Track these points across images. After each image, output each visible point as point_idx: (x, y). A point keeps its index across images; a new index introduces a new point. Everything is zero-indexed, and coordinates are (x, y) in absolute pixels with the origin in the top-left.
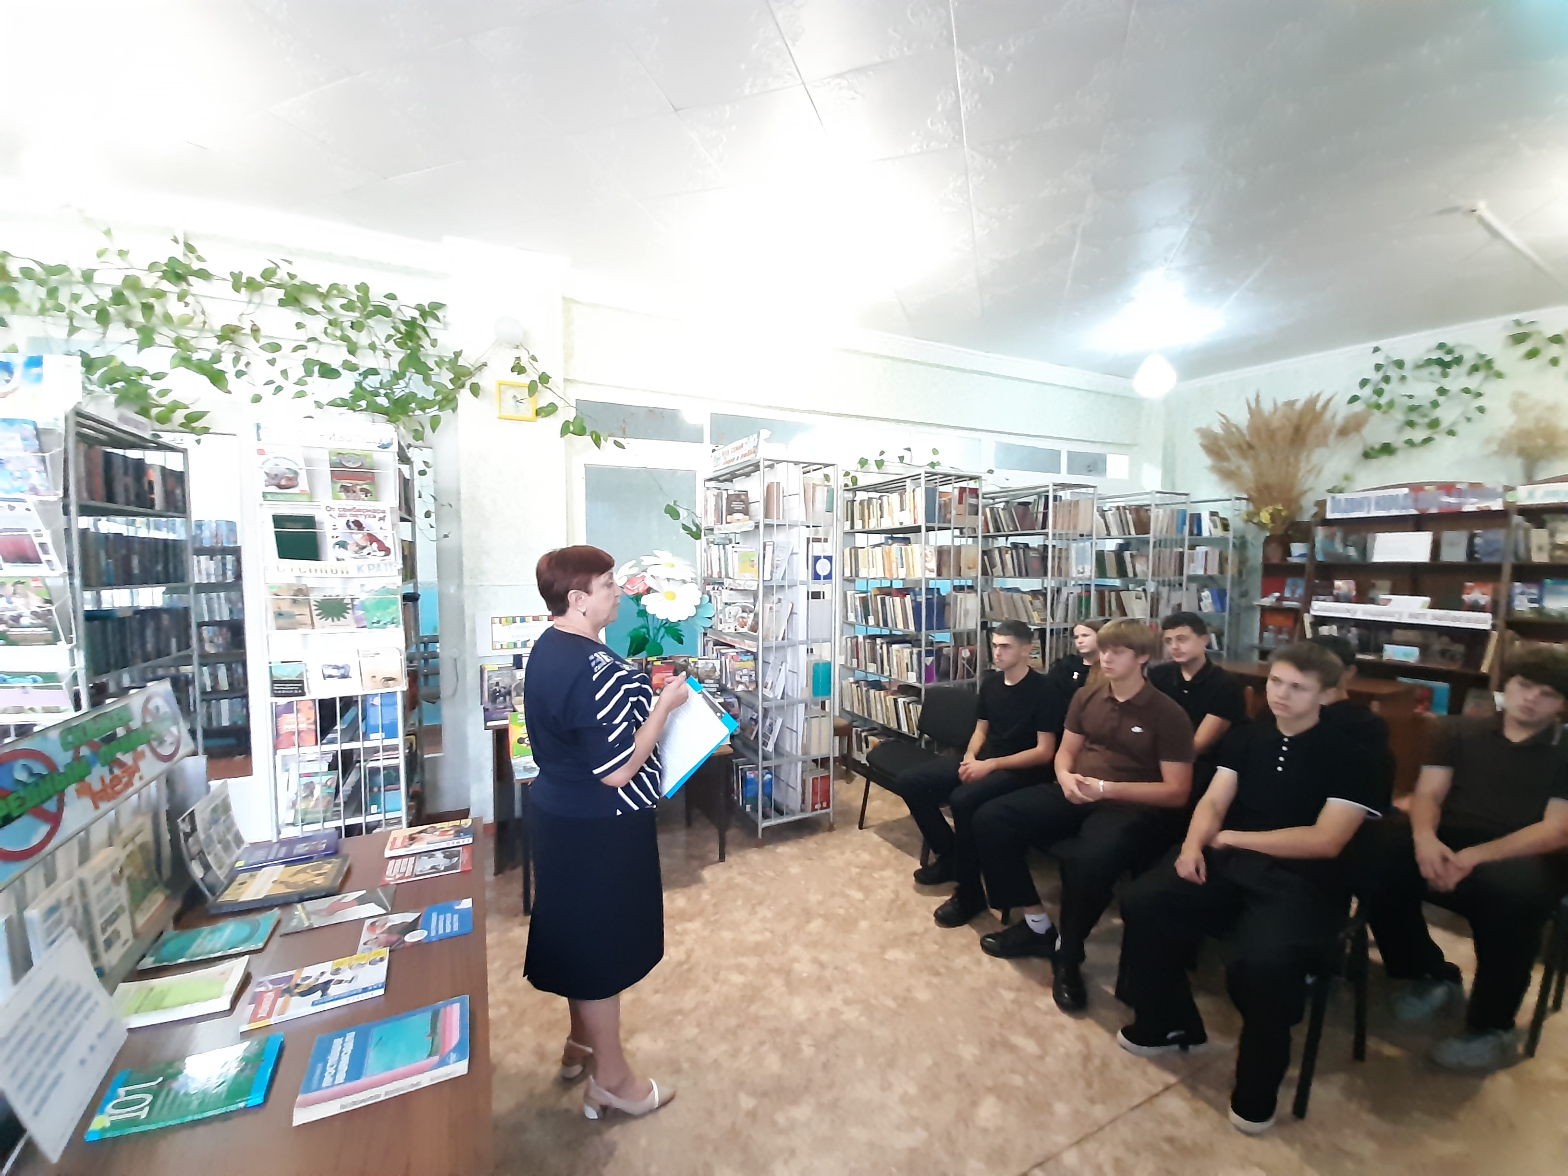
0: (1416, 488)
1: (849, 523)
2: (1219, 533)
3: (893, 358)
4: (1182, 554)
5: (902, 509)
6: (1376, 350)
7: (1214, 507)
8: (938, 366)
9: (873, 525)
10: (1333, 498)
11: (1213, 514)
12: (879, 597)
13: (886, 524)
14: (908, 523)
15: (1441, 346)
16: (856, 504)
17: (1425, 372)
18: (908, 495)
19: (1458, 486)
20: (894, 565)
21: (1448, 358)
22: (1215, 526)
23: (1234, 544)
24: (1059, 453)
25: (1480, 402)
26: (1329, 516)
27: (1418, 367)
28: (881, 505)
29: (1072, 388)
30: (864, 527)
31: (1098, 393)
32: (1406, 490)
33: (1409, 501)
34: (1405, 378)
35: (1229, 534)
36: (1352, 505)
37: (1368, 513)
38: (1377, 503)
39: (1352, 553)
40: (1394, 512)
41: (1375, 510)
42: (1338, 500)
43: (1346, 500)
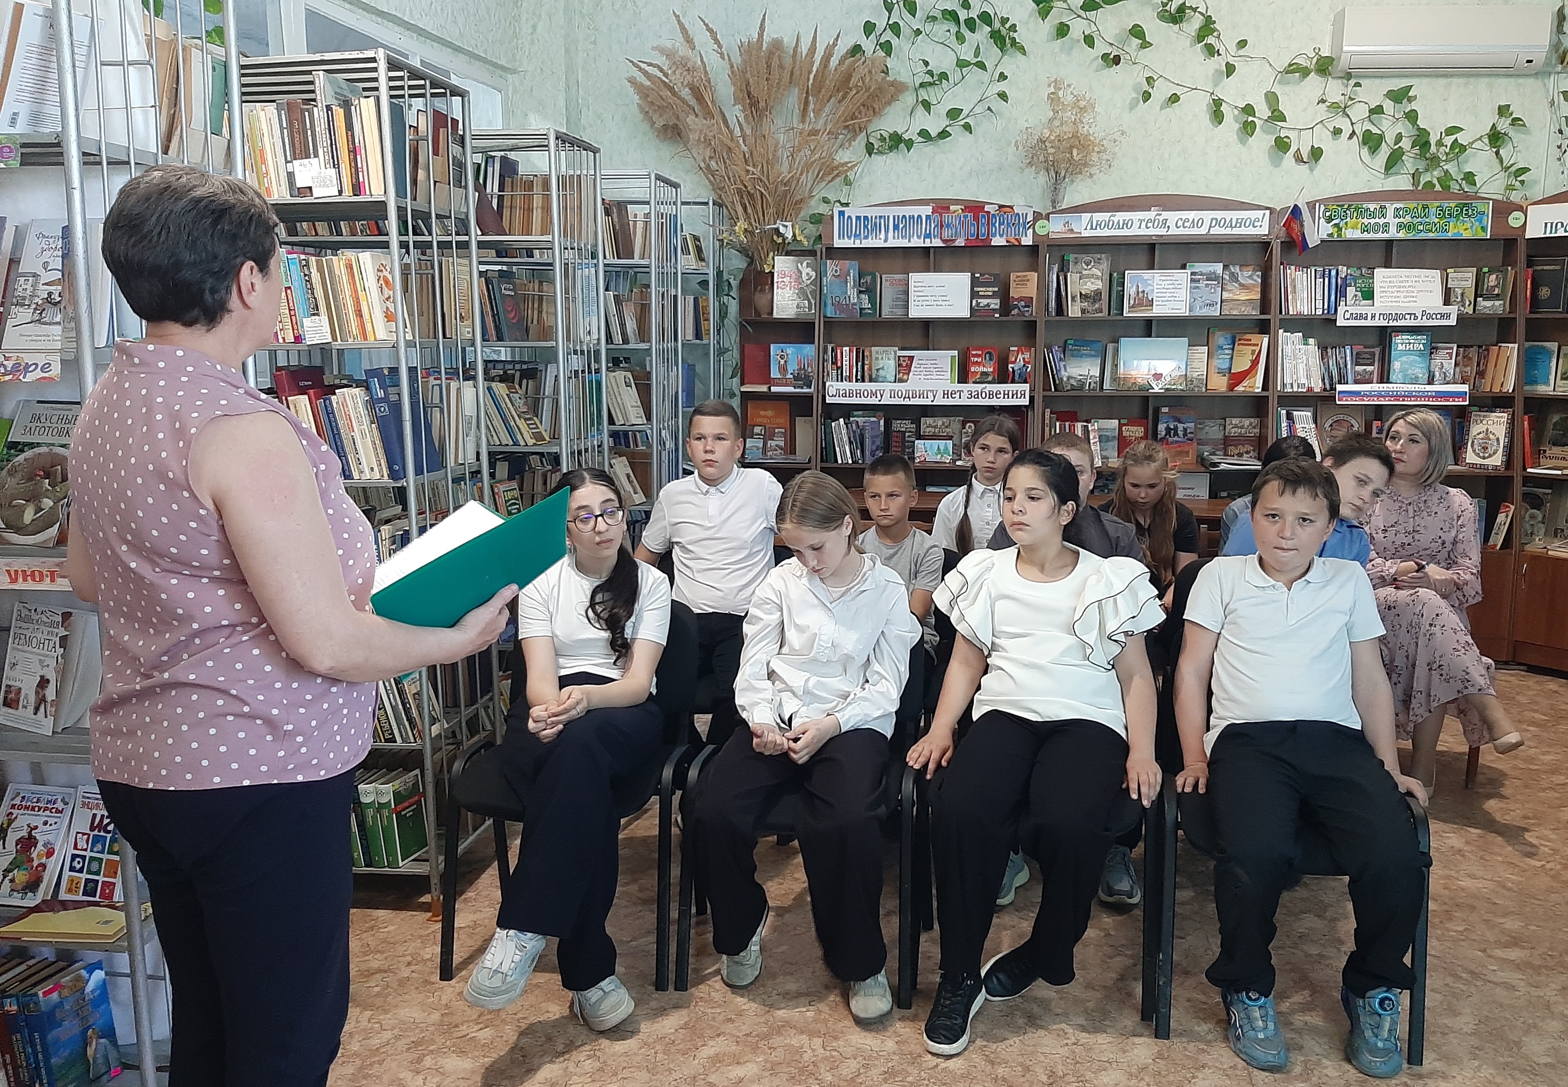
0: (941, 206)
2: (691, 263)
10: (842, 213)
14: (328, 191)
17: (940, 29)
18: (325, 112)
19: (987, 208)
21: (963, 14)
22: (687, 251)
25: (1002, 86)
26: (838, 243)
27: (933, 19)
32: (927, 210)
33: (933, 226)
34: (918, 32)
35: (708, 266)
36: (866, 227)
37: (886, 241)
38: (896, 227)
39: (866, 304)
40: (916, 242)
41: (894, 238)
42: (849, 217)
43: (858, 218)
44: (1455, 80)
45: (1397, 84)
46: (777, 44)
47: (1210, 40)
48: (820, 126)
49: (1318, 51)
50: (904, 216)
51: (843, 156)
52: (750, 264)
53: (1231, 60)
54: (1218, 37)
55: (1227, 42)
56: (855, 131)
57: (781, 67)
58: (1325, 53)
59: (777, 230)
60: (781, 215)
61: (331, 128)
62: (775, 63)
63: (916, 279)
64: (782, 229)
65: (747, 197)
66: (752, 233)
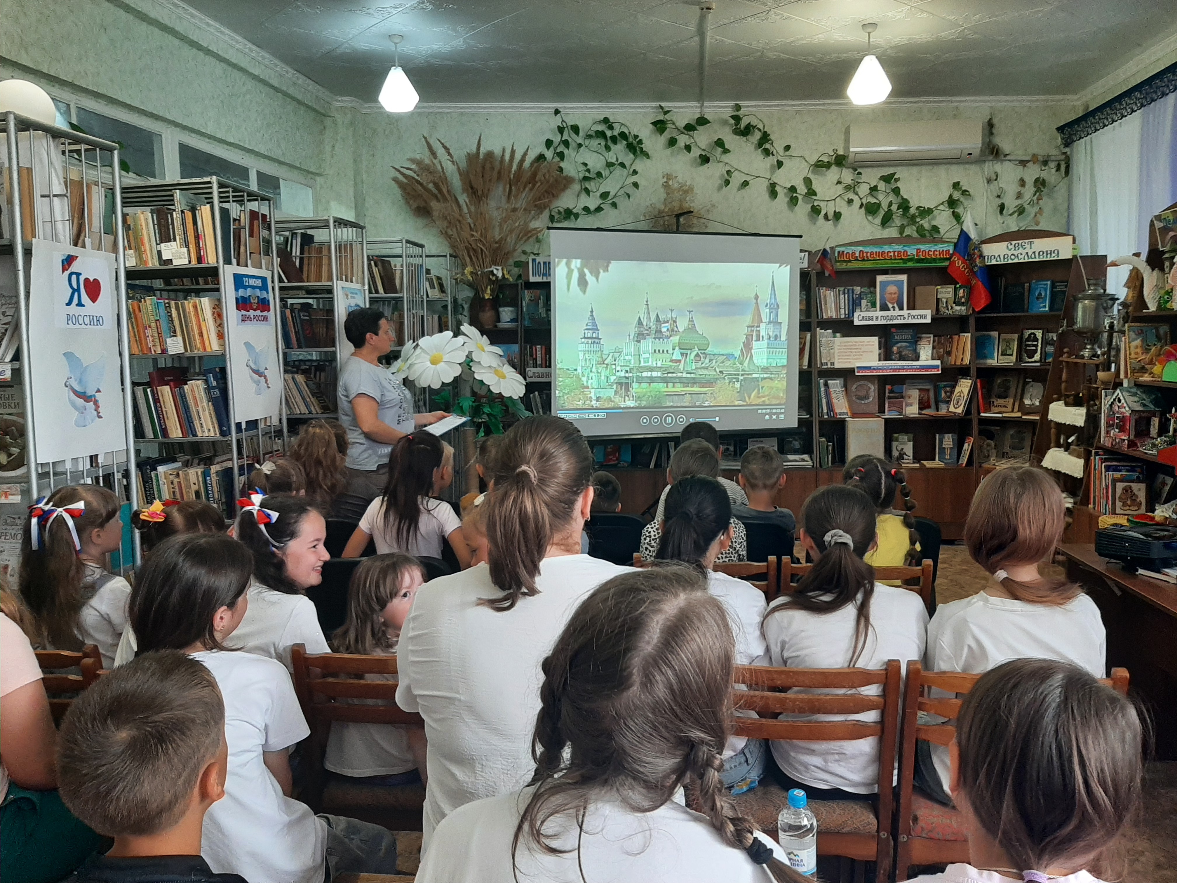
2: (437, 293)
4: (423, 319)
6: (557, 112)
10: (534, 260)
15: (606, 120)
17: (595, 143)
21: (609, 133)
24: (247, 172)
25: (635, 178)
26: (532, 279)
27: (590, 137)
34: (580, 145)
35: (447, 296)
36: (550, 268)
42: (539, 263)
43: (545, 263)
44: (923, 167)
45: (887, 171)
46: (490, 155)
47: (767, 146)
48: (518, 205)
49: (835, 151)
51: (535, 224)
52: (476, 294)
53: (780, 159)
54: (772, 144)
55: (778, 146)
56: (540, 209)
57: (493, 168)
58: (841, 152)
59: (492, 271)
60: (495, 263)
61: (184, 224)
62: (488, 166)
64: (495, 272)
65: (472, 251)
66: (476, 274)
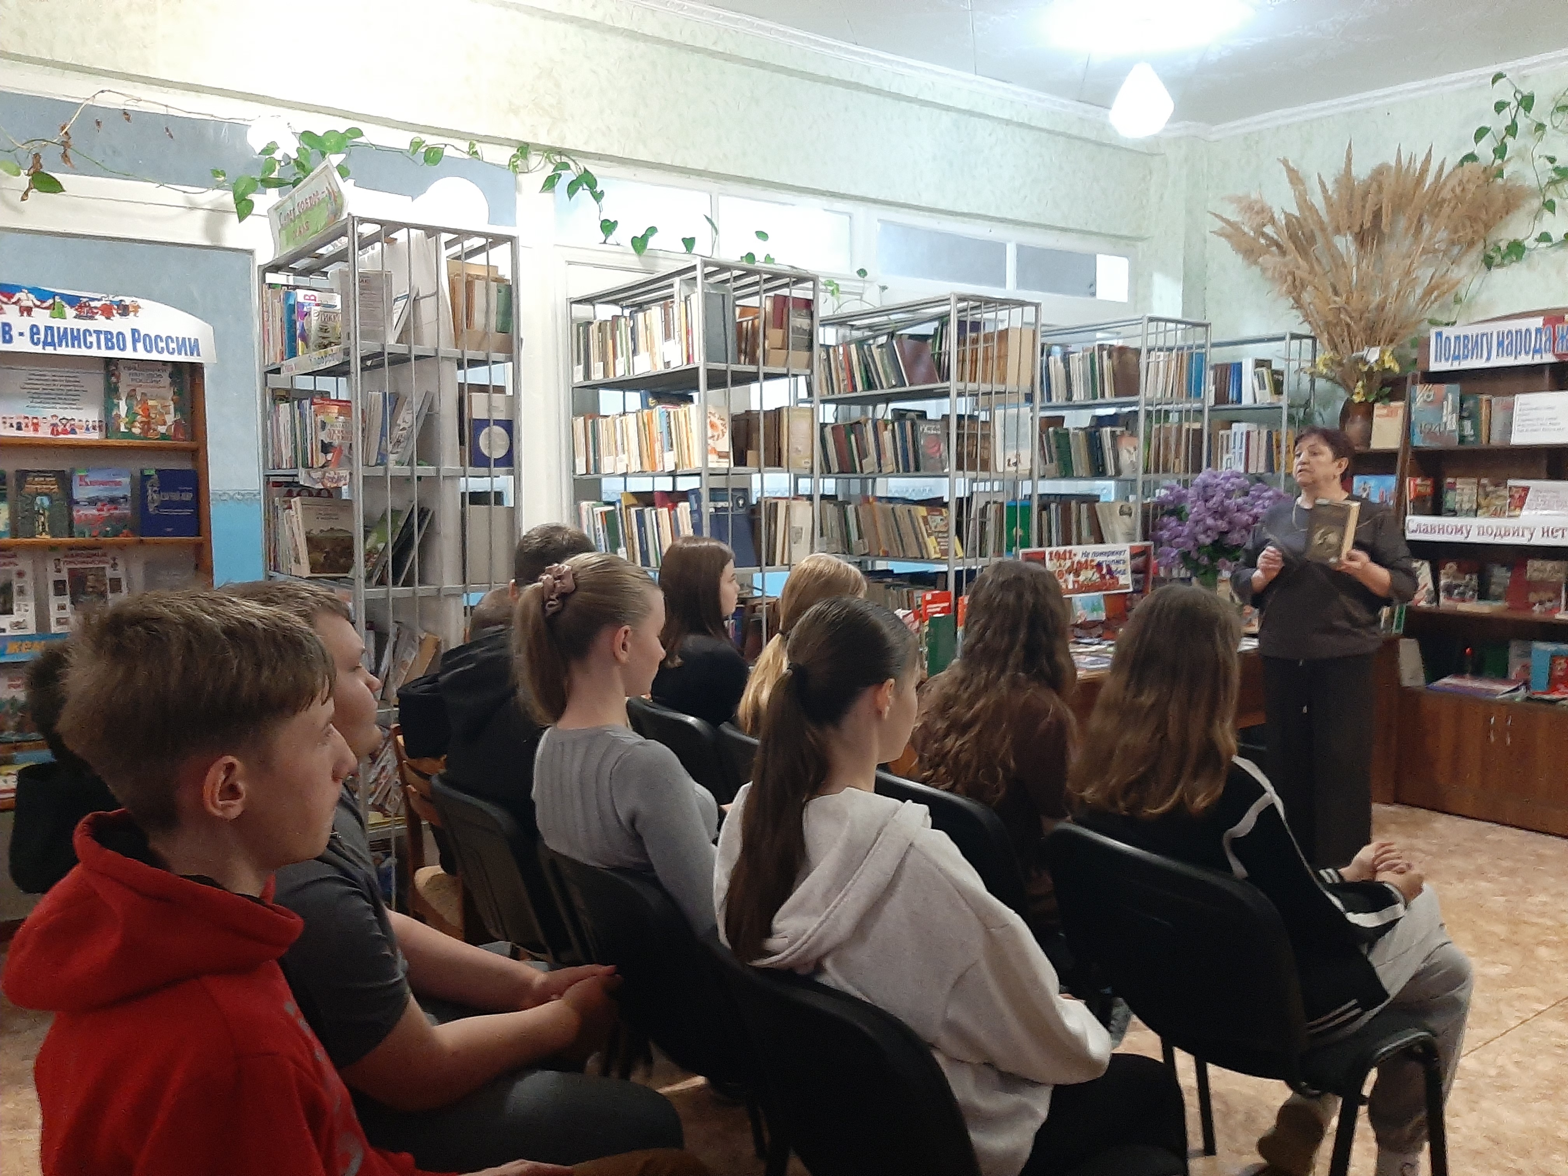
0: (1555, 317)
1: (581, 367)
2: (1266, 397)
3: (670, 43)
4: (1199, 433)
5: (667, 336)
6: (1498, 77)
7: (1263, 351)
8: (761, 65)
9: (620, 371)
10: (1439, 334)
11: (1260, 363)
12: (633, 510)
13: (643, 366)
14: (678, 363)
16: (594, 328)
18: (678, 309)
20: (657, 447)
22: (1262, 386)
23: (1291, 419)
24: (1001, 248)
26: (1435, 366)
28: (633, 330)
29: (1021, 125)
30: (606, 373)
31: (1069, 137)
32: (1540, 321)
33: (1544, 339)
34: (1541, 128)
35: (1283, 400)
36: (1466, 346)
37: (1488, 359)
38: (1500, 344)
39: (1468, 430)
40: (1525, 360)
41: (1498, 355)
42: (1448, 338)
43: (1457, 338)
50: (1510, 332)
59: (1363, 357)
60: (1370, 342)
63: (1522, 401)
64: (1369, 356)
65: (1332, 327)
66: (1339, 363)
